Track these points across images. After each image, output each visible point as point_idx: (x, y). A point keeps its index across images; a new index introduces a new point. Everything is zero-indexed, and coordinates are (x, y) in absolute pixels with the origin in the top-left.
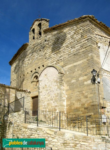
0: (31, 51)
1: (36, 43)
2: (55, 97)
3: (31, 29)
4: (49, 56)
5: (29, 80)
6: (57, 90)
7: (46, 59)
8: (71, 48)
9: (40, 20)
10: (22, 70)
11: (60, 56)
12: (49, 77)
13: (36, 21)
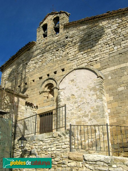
0: (41, 52)
1: (50, 41)
2: (92, 112)
3: (41, 24)
4: (73, 56)
5: (36, 89)
6: (95, 102)
7: (67, 60)
8: (114, 45)
9: (57, 14)
10: (23, 77)
11: (94, 55)
12: (78, 84)
13: (50, 14)
